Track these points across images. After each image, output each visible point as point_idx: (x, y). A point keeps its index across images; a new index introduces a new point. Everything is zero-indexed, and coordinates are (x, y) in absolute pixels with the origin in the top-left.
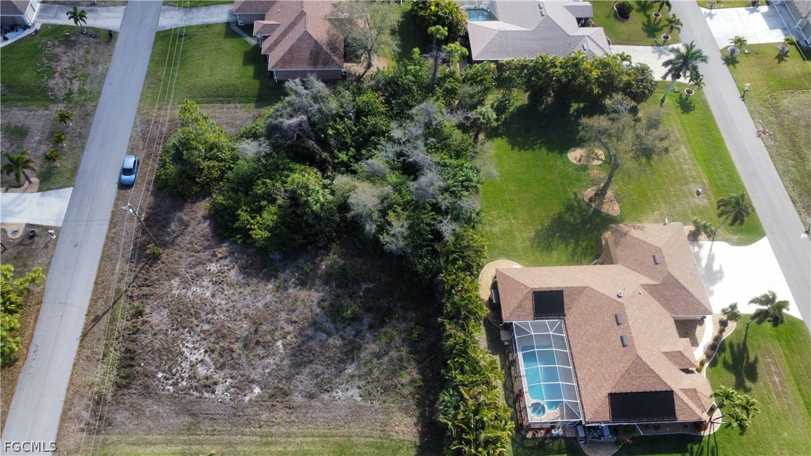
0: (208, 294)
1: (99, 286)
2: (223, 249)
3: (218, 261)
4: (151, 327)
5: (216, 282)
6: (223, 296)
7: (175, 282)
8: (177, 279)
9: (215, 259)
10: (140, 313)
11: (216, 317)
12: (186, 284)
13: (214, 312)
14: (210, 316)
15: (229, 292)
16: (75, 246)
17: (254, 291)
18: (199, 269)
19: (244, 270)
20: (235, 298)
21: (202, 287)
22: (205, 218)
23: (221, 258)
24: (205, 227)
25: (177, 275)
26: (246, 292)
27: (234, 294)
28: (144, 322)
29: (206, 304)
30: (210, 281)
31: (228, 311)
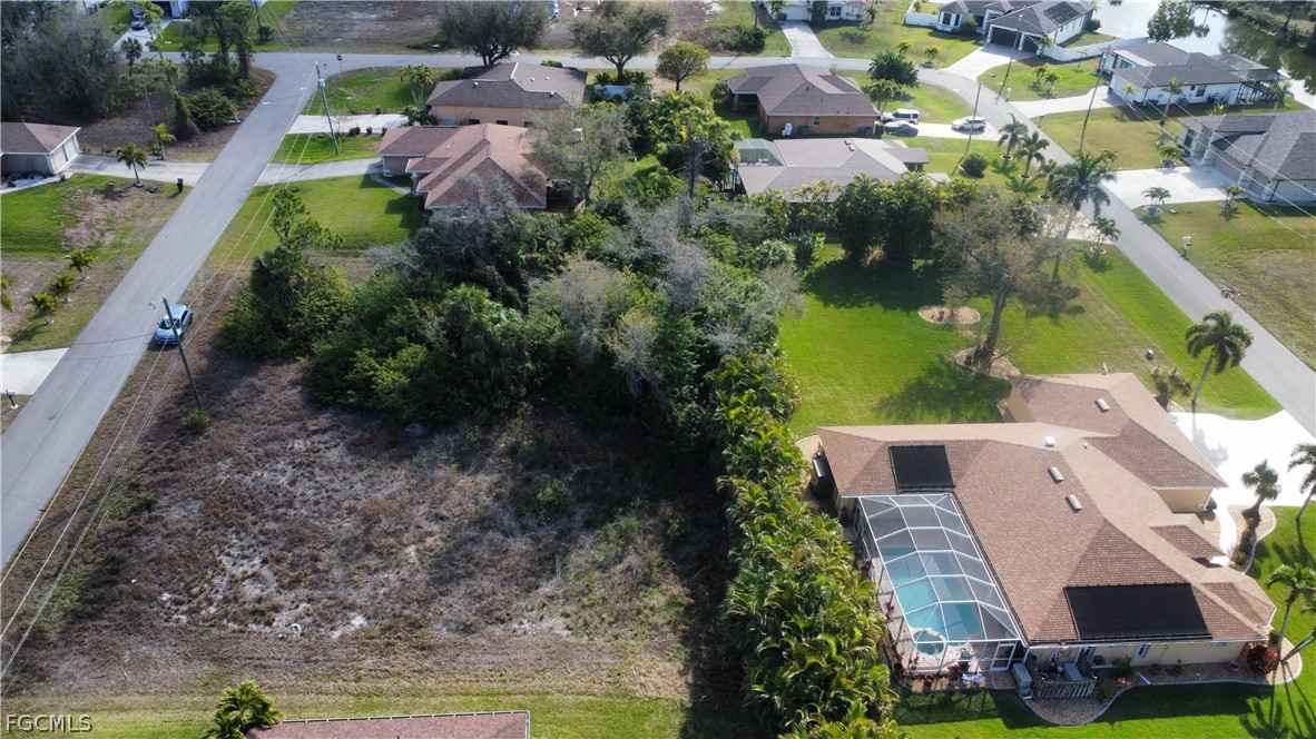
0: (283, 480)
1: (79, 472)
2: (323, 420)
3: (308, 436)
4: (165, 526)
5: (301, 464)
6: (312, 484)
7: (224, 465)
8: (229, 461)
9: (304, 434)
10: (149, 505)
11: (292, 512)
12: (243, 466)
13: (290, 504)
14: (281, 510)
15: (322, 478)
16: (51, 419)
17: (370, 476)
18: (274, 446)
19: (354, 448)
20: (336, 485)
21: (275, 470)
22: (293, 384)
23: (315, 432)
24: (294, 394)
25: (229, 454)
26: (354, 478)
27: (331, 481)
28: (152, 520)
29: (276, 494)
30: (289, 464)
31: (317, 503)
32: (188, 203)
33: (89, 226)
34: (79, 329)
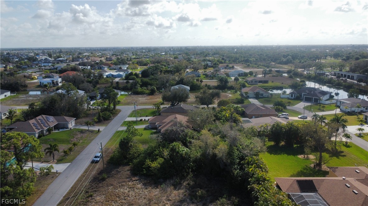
0: (126, 191)
1: (73, 189)
2: (136, 178)
3: (133, 181)
4: (95, 200)
5: (131, 188)
6: (134, 192)
7: (111, 188)
8: (112, 187)
9: (131, 181)
10: (91, 196)
11: (129, 198)
12: (116, 188)
13: (128, 196)
14: (126, 198)
15: (137, 191)
16: (66, 177)
17: (149, 190)
18: (124, 183)
19: (145, 184)
20: (141, 192)
21: (124, 189)
22: (128, 170)
23: (134, 181)
24: (129, 172)
25: (112, 185)
26: (145, 191)
27: (139, 191)
28: (92, 199)
29: (124, 194)
30: (128, 187)
31: (135, 196)
32: (100, 135)
33: (77, 138)
34: (73, 159)
